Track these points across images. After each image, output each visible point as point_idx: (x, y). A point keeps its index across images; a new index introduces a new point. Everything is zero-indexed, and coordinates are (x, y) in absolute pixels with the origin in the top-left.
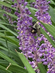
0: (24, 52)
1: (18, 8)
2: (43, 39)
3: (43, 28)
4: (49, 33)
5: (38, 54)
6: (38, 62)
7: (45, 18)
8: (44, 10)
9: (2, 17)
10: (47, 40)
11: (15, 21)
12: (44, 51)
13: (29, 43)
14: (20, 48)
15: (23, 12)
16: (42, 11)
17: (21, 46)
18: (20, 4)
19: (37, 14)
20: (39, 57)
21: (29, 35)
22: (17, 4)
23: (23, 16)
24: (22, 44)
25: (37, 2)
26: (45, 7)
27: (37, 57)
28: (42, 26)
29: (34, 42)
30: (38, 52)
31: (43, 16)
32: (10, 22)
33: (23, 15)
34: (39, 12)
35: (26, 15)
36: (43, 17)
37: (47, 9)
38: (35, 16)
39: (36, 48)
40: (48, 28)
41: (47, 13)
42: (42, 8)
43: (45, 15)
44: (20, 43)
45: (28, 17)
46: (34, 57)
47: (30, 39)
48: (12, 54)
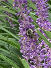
0: (25, 55)
1: (21, 16)
2: (44, 44)
3: (43, 34)
4: (49, 39)
5: (39, 58)
6: (39, 66)
7: (45, 24)
8: (45, 18)
9: (4, 20)
10: (47, 47)
11: (16, 25)
12: (45, 56)
13: (31, 49)
14: (21, 51)
15: (26, 20)
16: (43, 18)
17: (22, 49)
18: (23, 12)
19: (38, 21)
20: (40, 62)
21: (31, 41)
22: (20, 12)
23: (26, 24)
24: (23, 48)
25: (39, 9)
26: (46, 14)
27: (38, 61)
28: (43, 32)
29: (36, 48)
30: (39, 57)
31: (44, 22)
32: (11, 25)
33: (26, 22)
34: (40, 19)
35: (29, 23)
36: (44, 24)
37: (47, 16)
38: (37, 23)
39: (37, 53)
40: (49, 35)
41: (47, 20)
42: (43, 15)
43: (46, 22)
44: (21, 47)
45: (30, 25)
46: (35, 62)
47: (32, 45)
48: (13, 56)
